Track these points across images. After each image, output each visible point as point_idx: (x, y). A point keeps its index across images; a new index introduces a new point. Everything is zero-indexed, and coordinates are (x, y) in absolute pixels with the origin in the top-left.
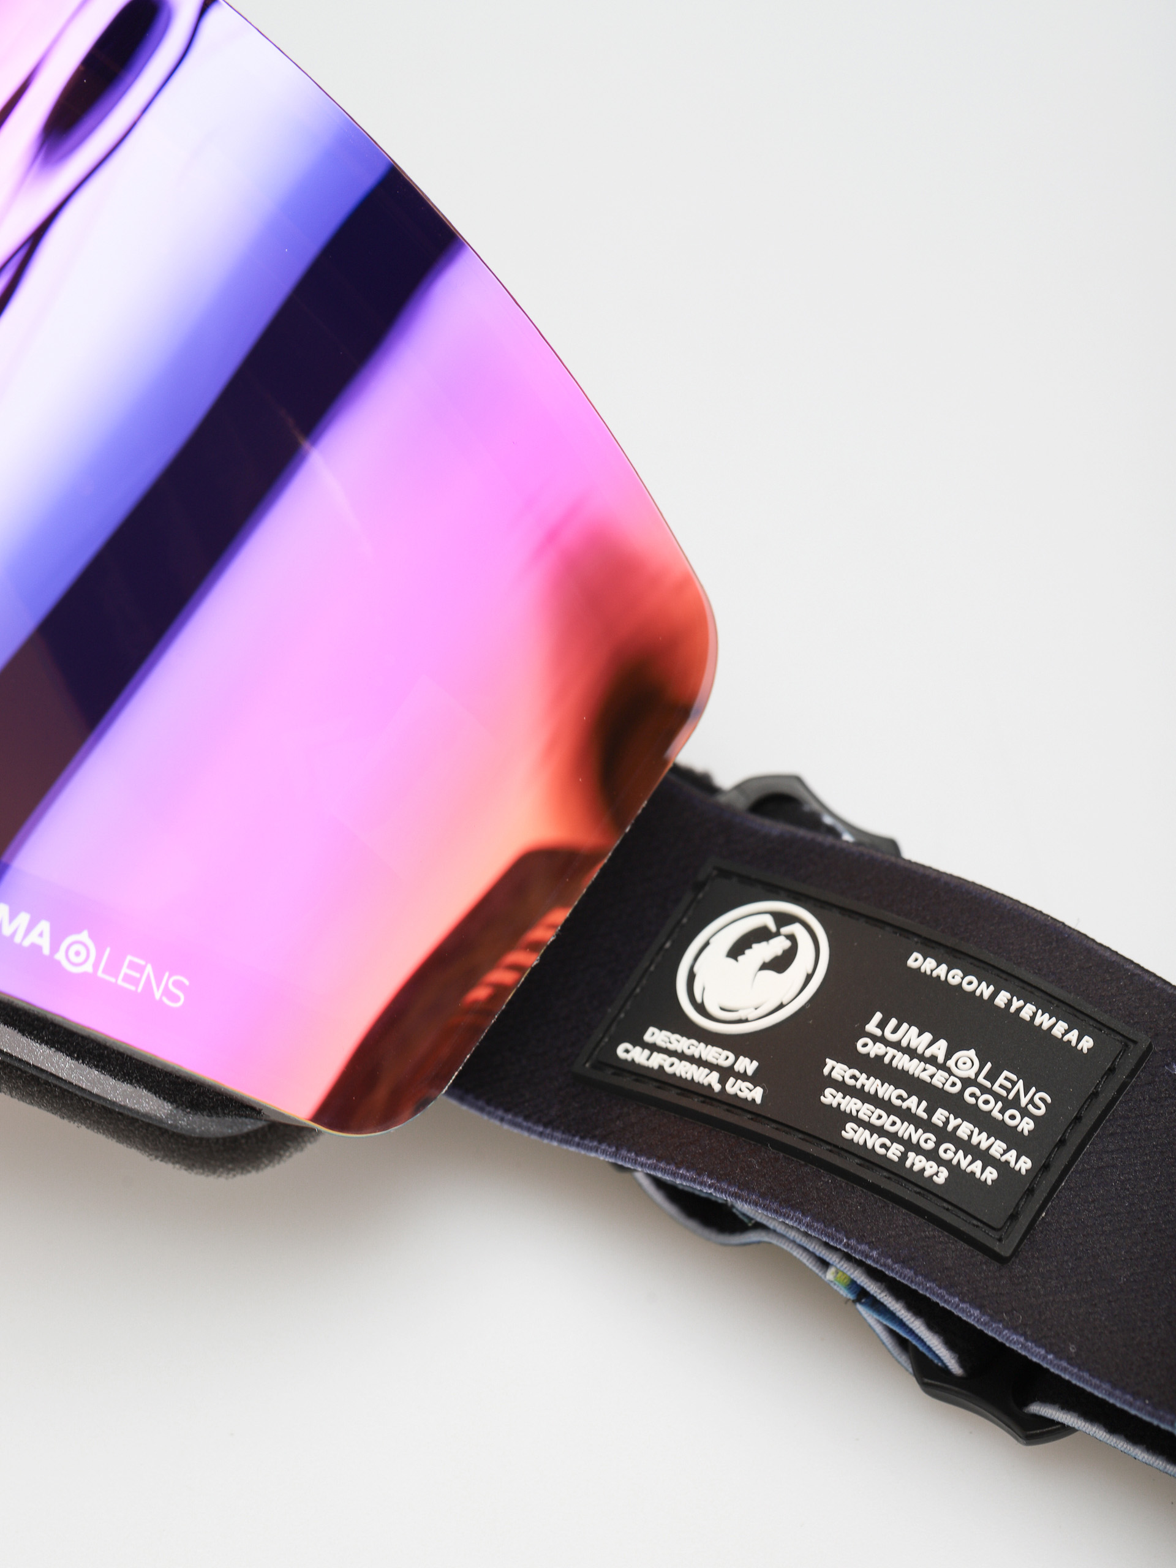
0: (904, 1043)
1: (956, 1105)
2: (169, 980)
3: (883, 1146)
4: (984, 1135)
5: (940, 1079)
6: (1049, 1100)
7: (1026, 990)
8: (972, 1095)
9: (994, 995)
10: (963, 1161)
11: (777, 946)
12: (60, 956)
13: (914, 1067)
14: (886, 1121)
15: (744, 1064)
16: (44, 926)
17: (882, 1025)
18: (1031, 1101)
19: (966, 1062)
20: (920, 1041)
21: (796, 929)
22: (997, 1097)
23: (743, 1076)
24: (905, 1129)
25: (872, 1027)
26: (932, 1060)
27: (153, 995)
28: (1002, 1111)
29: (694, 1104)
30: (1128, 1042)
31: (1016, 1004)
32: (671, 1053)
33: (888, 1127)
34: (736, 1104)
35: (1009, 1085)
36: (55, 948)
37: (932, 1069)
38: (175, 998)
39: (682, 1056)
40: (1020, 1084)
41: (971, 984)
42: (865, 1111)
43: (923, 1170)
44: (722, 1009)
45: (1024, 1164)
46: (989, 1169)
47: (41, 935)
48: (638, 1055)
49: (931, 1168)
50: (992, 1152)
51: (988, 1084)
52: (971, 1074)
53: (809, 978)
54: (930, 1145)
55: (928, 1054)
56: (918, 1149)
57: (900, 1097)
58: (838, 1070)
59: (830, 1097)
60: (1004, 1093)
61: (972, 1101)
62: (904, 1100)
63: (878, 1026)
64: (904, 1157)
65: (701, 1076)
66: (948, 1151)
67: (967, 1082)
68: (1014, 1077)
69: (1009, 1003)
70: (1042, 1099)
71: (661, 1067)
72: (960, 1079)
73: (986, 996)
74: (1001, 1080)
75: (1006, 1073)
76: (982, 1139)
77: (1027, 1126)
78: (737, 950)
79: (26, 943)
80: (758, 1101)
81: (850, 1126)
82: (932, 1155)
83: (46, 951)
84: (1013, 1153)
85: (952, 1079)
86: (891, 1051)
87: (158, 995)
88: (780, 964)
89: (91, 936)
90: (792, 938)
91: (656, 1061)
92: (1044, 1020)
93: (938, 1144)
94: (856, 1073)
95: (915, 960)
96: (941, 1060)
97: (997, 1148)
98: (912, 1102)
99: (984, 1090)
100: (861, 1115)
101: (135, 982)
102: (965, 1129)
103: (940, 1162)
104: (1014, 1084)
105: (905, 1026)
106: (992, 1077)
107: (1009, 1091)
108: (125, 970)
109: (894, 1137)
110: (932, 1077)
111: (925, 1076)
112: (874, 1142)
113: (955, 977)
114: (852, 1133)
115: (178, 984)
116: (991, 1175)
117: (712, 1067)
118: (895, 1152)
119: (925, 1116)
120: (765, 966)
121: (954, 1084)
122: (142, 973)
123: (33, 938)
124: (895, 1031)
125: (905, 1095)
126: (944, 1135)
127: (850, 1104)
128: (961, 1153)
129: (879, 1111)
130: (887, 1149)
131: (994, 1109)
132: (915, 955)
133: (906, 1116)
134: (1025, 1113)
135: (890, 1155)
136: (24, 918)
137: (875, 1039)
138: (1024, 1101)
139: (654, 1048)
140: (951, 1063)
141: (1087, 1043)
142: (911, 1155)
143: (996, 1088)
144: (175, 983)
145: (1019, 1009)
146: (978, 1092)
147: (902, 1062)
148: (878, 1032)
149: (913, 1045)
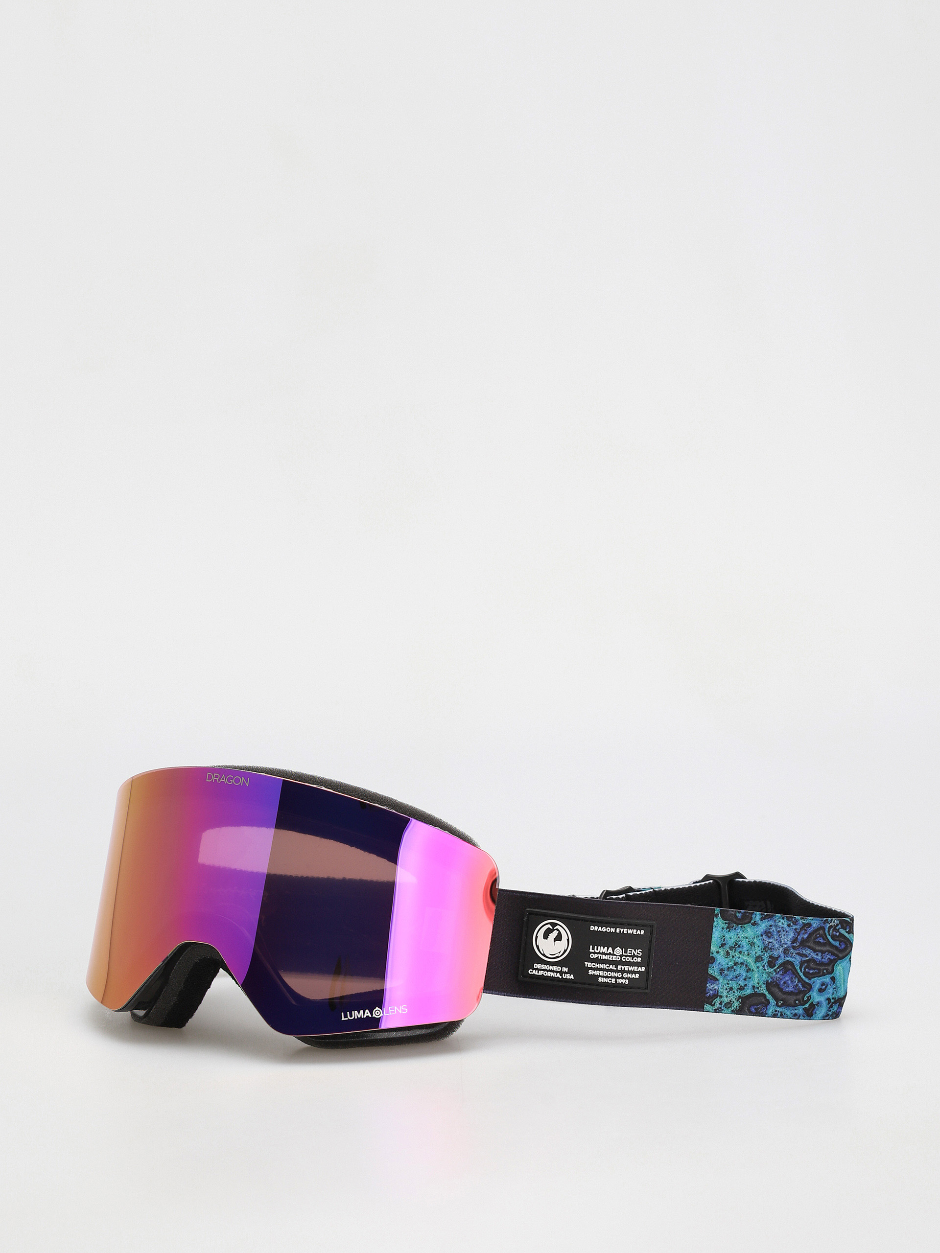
0: (601, 952)
1: (621, 963)
2: (402, 1008)
3: (610, 980)
4: (631, 967)
5: (614, 958)
6: (641, 951)
7: (622, 925)
8: (624, 959)
9: (616, 930)
10: (629, 976)
11: (555, 933)
12: (374, 1016)
13: (606, 957)
14: (608, 974)
15: (565, 969)
16: (367, 1011)
17: (593, 949)
18: (638, 953)
19: (618, 951)
20: (605, 950)
21: (558, 927)
22: (630, 956)
23: (565, 973)
24: (614, 974)
25: (591, 950)
26: (610, 954)
27: (399, 1013)
28: (632, 959)
29: (555, 983)
30: (652, 926)
31: (622, 930)
32: (544, 970)
33: (608, 975)
34: (567, 980)
35: (631, 952)
36: (372, 1015)
37: (611, 956)
38: (405, 1011)
39: (548, 971)
40: (633, 950)
41: (609, 930)
42: (601, 973)
43: (622, 982)
44: (551, 955)
45: (643, 969)
46: (636, 974)
47: (367, 1013)
48: (535, 972)
49: (623, 981)
50: (635, 970)
51: (626, 954)
52: (621, 953)
53: (568, 940)
54: (621, 976)
55: (608, 952)
56: (618, 978)
57: (607, 967)
58: (589, 965)
59: (591, 972)
60: (630, 955)
61: (624, 960)
62: (609, 967)
63: (592, 949)
64: (616, 981)
65: (554, 975)
66: (625, 975)
67: (621, 956)
68: (631, 950)
69: (620, 931)
70: (640, 951)
71: (543, 974)
72: (619, 956)
73: (614, 931)
74: (628, 952)
75: (628, 950)
76: (631, 968)
77: (639, 960)
78: (546, 936)
79: (365, 1017)
80: (573, 978)
81: (600, 978)
82: (622, 978)
83: (370, 1016)
84: (640, 968)
85: (617, 957)
86: (599, 955)
87: (401, 1012)
88: (559, 938)
89: (379, 1008)
90: (557, 930)
91: (541, 973)
92: (630, 931)
93: (622, 975)
94: (594, 964)
95: (592, 928)
96: (612, 953)
97: (636, 969)
98: (611, 967)
99: (626, 956)
100: (601, 975)
101: (394, 1012)
102: (626, 968)
103: (625, 979)
104: (631, 951)
105: (599, 947)
106: (626, 952)
107: (631, 953)
108: (390, 1011)
109: (611, 977)
110: (612, 958)
111: (610, 959)
112: (607, 980)
113: (604, 929)
114: (600, 980)
115: (404, 1007)
116: (637, 976)
117: (557, 972)
118: (613, 981)
119: (616, 969)
120: (555, 940)
121: (618, 958)
122: (394, 1009)
123: (366, 1015)
124: (597, 950)
125: (608, 965)
126: (623, 972)
127: (597, 973)
128: (628, 974)
129: (605, 972)
130: (611, 981)
131: (630, 959)
132: (591, 927)
133: (611, 971)
134: (638, 957)
135: (613, 982)
136: (362, 1012)
137: (595, 953)
138: (636, 954)
139: (539, 970)
140: (615, 953)
141: (643, 932)
142: (618, 980)
143: (628, 954)
144: (403, 1007)
145: (623, 931)
146: (625, 957)
147: (604, 957)
148: (593, 951)
149: (603, 952)
